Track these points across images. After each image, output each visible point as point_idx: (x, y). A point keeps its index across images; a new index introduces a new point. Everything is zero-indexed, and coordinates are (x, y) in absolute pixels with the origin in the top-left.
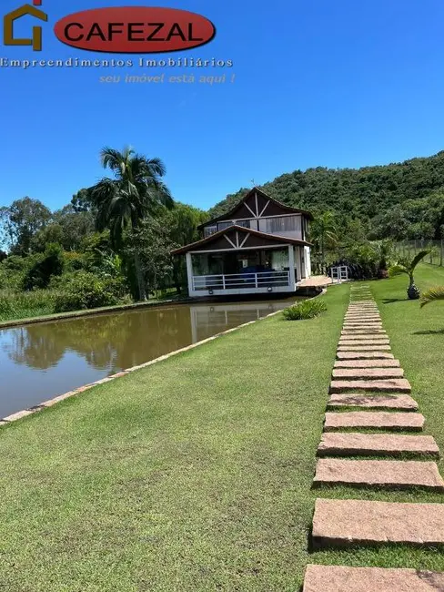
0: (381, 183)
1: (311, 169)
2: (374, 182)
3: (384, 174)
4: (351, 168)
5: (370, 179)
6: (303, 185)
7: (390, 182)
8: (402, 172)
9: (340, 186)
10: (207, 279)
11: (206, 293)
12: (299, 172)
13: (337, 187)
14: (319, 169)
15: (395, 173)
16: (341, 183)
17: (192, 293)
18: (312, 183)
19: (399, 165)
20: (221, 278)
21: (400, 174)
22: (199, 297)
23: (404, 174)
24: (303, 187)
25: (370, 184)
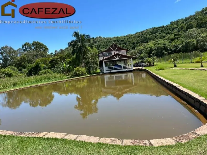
0: (121, 42)
1: (97, 37)
2: (119, 42)
3: (121, 39)
4: (110, 37)
5: (117, 41)
6: (95, 42)
7: (124, 42)
8: (127, 39)
9: (108, 43)
10: (108, 68)
11: (109, 71)
12: (94, 38)
13: (107, 43)
14: (100, 37)
15: (125, 39)
16: (108, 42)
17: (105, 72)
18: (98, 42)
19: (125, 36)
20: (113, 67)
21: (126, 39)
22: (107, 73)
23: (128, 39)
24: (95, 43)
25: (117, 42)
